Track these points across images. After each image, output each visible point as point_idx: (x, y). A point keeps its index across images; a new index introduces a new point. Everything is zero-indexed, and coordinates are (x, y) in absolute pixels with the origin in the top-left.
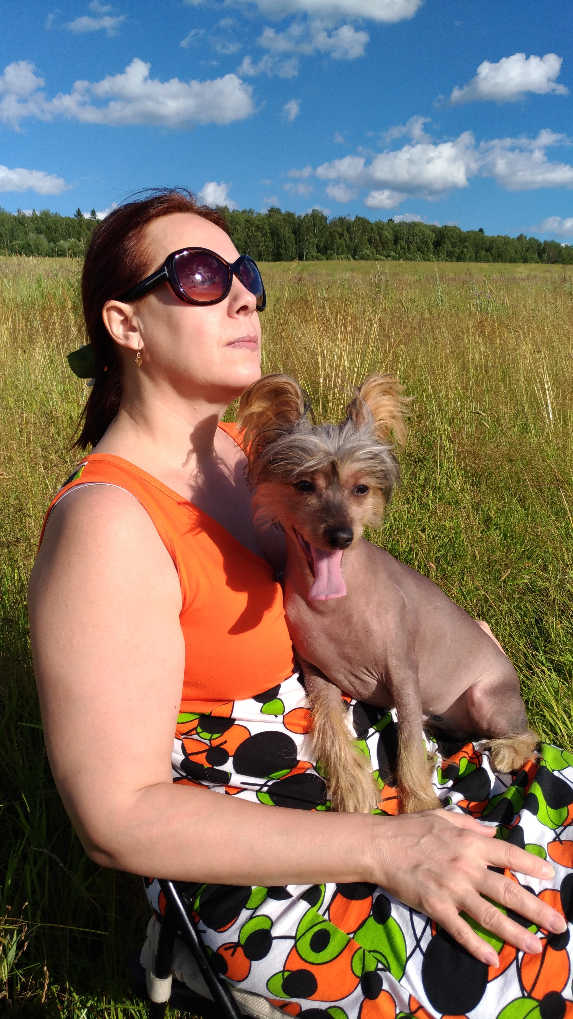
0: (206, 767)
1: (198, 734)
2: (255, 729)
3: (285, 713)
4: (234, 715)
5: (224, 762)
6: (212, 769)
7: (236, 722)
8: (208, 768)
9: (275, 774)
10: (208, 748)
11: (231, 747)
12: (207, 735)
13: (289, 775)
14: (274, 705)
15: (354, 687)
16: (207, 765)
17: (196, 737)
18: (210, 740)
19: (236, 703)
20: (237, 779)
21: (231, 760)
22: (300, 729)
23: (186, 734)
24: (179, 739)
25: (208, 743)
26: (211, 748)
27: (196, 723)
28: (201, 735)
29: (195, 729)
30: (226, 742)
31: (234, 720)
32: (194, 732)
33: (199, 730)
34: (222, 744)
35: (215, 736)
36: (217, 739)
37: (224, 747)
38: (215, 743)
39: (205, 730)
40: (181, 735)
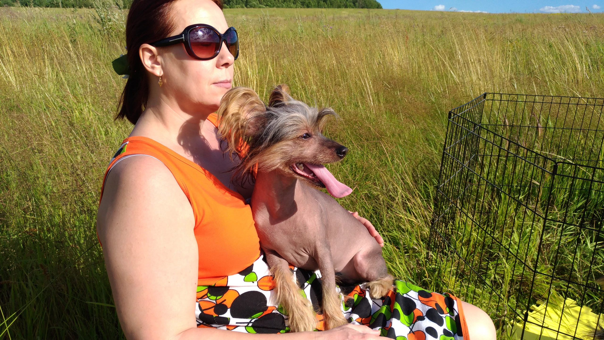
0: (214, 316)
1: (208, 297)
2: (241, 292)
3: (258, 280)
4: (228, 285)
5: (225, 312)
6: (218, 317)
7: (230, 288)
8: (216, 317)
9: (254, 315)
10: (215, 305)
11: (229, 303)
12: (214, 298)
13: (263, 315)
14: (251, 276)
15: (297, 260)
16: (215, 315)
17: (207, 299)
18: (216, 300)
19: (229, 277)
20: (233, 321)
21: (229, 310)
22: (268, 288)
23: (201, 298)
24: (197, 302)
25: (214, 302)
26: (217, 304)
27: (207, 291)
28: (210, 298)
29: (207, 294)
30: (225, 300)
31: (229, 287)
32: (206, 296)
33: (209, 295)
34: (223, 302)
35: (218, 298)
36: (220, 299)
37: (224, 303)
38: (219, 302)
39: (212, 294)
40: (198, 299)
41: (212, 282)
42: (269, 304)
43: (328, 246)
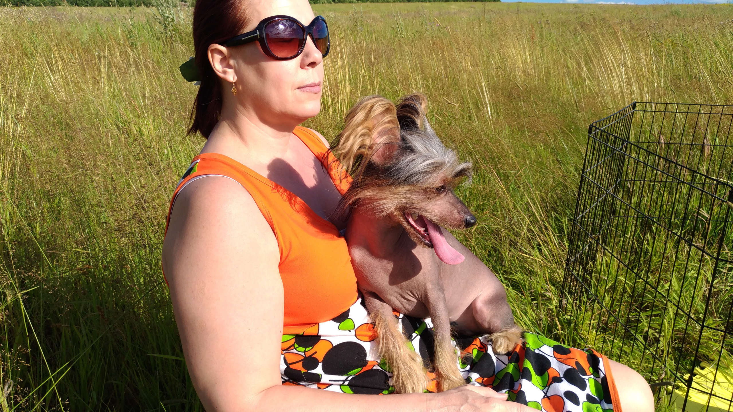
1: (295, 349)
2: (336, 342)
3: (355, 328)
4: (320, 334)
5: (315, 367)
6: (307, 372)
7: (322, 338)
8: (304, 373)
9: (351, 372)
10: (303, 358)
11: (320, 356)
12: (302, 349)
13: (362, 372)
14: (347, 323)
15: (403, 305)
16: (303, 371)
17: (294, 351)
18: (305, 352)
19: (320, 324)
20: (326, 378)
21: (320, 365)
22: (367, 339)
23: (287, 349)
24: (282, 354)
25: (303, 354)
26: (305, 357)
27: (293, 341)
28: (297, 349)
29: (293, 345)
30: (316, 352)
31: (320, 336)
32: (293, 347)
33: (296, 346)
34: (313, 354)
35: (308, 349)
36: (310, 351)
37: (315, 356)
38: (308, 354)
39: (300, 345)
40: (283, 351)
41: (300, 331)
42: (370, 358)
43: (442, 289)
